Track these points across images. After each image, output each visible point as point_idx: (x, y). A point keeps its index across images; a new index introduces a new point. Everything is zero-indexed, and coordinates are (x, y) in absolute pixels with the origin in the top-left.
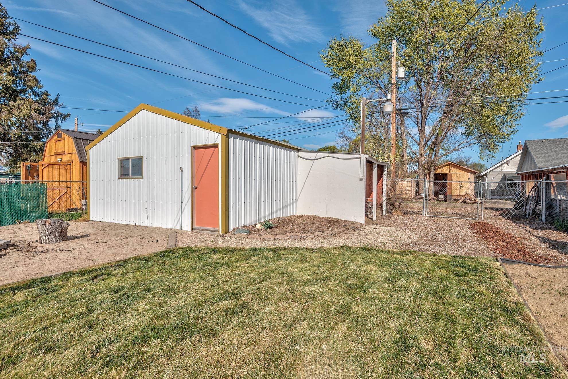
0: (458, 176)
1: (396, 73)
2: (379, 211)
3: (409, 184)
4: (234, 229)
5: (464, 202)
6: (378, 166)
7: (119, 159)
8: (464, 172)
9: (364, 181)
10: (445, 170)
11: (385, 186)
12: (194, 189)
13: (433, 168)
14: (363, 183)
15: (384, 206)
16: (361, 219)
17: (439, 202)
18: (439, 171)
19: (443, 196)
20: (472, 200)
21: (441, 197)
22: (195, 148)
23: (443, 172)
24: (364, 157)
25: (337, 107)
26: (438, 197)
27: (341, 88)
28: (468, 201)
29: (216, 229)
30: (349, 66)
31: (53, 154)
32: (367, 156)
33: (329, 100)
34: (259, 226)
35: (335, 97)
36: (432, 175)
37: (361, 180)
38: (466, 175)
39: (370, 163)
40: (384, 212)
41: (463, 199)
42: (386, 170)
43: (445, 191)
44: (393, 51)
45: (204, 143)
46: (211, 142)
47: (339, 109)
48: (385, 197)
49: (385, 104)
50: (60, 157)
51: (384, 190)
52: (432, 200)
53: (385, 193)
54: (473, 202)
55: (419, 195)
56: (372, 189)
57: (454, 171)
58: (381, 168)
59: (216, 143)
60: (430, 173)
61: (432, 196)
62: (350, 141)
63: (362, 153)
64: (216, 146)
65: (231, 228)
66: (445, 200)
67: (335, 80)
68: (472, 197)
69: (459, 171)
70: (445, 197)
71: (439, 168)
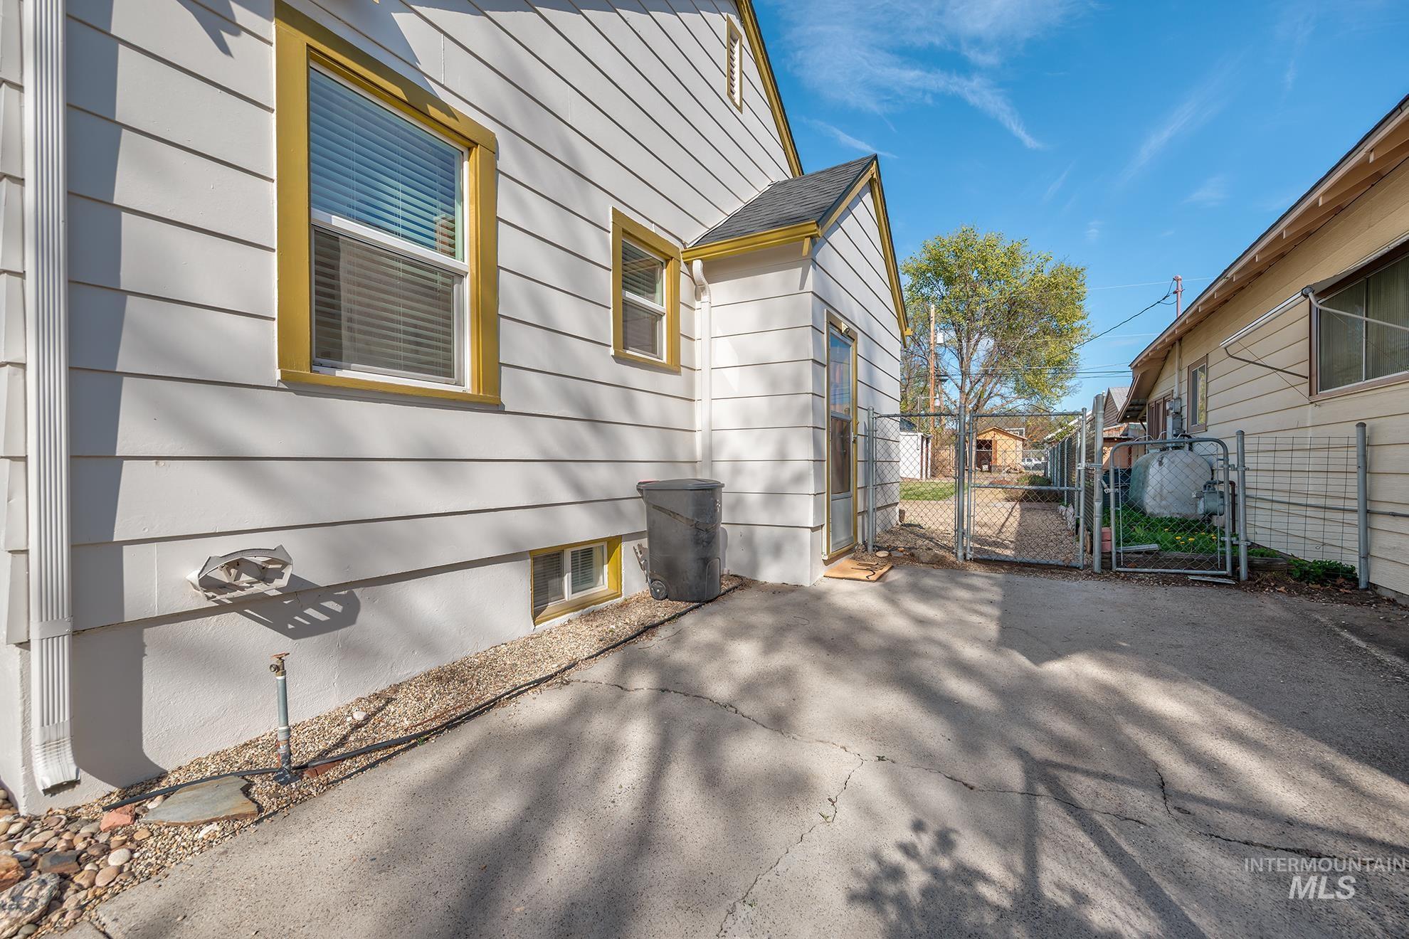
0: (1004, 443)
1: (935, 338)
5: (1006, 472)
8: (1009, 438)
9: (920, 451)
10: (988, 438)
11: (930, 455)
13: (975, 433)
14: (919, 453)
17: (984, 473)
18: (981, 438)
19: (987, 466)
20: (1016, 470)
21: (985, 467)
23: (986, 439)
24: (919, 435)
26: (982, 468)
28: (1012, 471)
32: (922, 434)
36: (974, 443)
38: (1011, 441)
39: (922, 439)
40: (929, 476)
41: (1006, 468)
43: (989, 460)
48: (929, 463)
53: (929, 461)
54: (1018, 472)
56: (923, 455)
57: (998, 437)
61: (975, 467)
66: (990, 471)
68: (1018, 467)
69: (1005, 437)
70: (990, 468)
71: (981, 434)
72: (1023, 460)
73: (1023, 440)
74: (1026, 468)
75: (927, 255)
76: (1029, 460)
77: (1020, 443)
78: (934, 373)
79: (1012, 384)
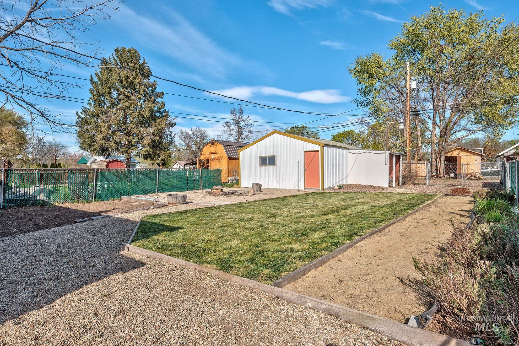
0: (467, 158)
1: (410, 85)
2: (398, 183)
3: (423, 165)
4: (326, 188)
5: (469, 179)
6: (396, 156)
7: (260, 157)
8: (471, 155)
9: (388, 165)
10: (455, 154)
11: (401, 168)
12: (305, 170)
13: (443, 152)
14: (387, 166)
15: (400, 179)
16: (387, 186)
17: (451, 179)
18: (449, 155)
19: (453, 174)
20: (476, 177)
21: (452, 175)
22: (305, 152)
23: (453, 155)
24: (388, 152)
25: (362, 105)
26: (449, 175)
27: (365, 92)
28: (473, 178)
29: (318, 188)
30: (371, 76)
31: (208, 153)
32: (390, 152)
33: (355, 101)
34: (336, 187)
35: (360, 98)
36: (443, 158)
37: (386, 164)
38: (473, 157)
39: (391, 155)
40: (400, 184)
41: (469, 176)
42: (402, 157)
43: (456, 170)
44: (407, 70)
45: (311, 150)
46: (315, 149)
47: (363, 107)
48: (401, 174)
49: (400, 125)
50: (213, 155)
51: (400, 170)
52: (443, 177)
53: (401, 172)
54: (478, 178)
55: (432, 173)
56: (392, 169)
57: (463, 154)
58: (398, 157)
59: (318, 150)
60: (441, 156)
61: (443, 174)
62: (369, 127)
63: (387, 150)
64: (318, 151)
65: (325, 188)
66: (455, 177)
67: (360, 86)
68: (478, 175)
69: (467, 154)
70: (456, 175)
71: (449, 152)
72: (482, 169)
73: (482, 156)
74: (484, 174)
75: (406, 32)
76: (486, 168)
77: (479, 158)
78: (410, 110)
79: (472, 117)
